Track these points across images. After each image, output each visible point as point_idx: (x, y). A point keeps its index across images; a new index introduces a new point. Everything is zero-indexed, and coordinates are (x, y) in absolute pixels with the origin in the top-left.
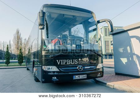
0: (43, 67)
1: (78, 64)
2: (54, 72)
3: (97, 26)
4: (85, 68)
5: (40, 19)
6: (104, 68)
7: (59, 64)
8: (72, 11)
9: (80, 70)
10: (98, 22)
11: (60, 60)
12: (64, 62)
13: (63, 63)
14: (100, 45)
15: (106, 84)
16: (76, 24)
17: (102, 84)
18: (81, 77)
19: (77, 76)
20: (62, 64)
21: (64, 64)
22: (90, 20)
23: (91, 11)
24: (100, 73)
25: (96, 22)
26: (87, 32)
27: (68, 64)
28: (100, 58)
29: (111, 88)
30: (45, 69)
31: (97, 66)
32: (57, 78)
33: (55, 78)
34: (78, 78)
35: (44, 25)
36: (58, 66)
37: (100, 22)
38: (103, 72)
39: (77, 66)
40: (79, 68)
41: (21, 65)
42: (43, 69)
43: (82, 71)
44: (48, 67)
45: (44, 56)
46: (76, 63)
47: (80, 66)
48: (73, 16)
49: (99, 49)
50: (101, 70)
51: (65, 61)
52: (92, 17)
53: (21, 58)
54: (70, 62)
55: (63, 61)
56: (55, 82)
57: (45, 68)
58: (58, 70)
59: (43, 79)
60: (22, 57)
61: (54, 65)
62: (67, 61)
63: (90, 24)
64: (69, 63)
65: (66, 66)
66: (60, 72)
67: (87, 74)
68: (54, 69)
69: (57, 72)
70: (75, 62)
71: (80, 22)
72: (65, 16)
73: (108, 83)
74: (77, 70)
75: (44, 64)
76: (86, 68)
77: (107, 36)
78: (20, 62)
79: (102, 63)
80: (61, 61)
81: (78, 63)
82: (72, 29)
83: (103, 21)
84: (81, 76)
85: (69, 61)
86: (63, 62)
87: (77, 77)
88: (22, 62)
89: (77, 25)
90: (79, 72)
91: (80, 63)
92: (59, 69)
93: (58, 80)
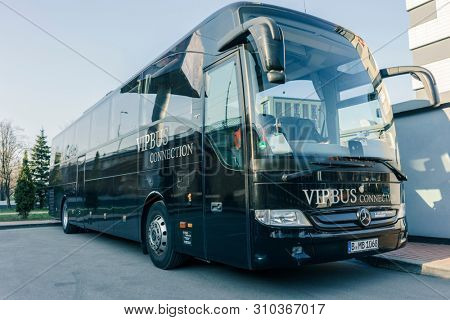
0: (258, 213)
1: (359, 204)
3: (376, 86)
4: (376, 216)
5: (271, 47)
7: (310, 202)
10: (384, 74)
11: (313, 191)
12: (324, 196)
13: (321, 200)
15: (419, 267)
18: (366, 245)
19: (356, 243)
20: (318, 202)
21: (324, 202)
27: (333, 202)
30: (263, 221)
33: (300, 250)
34: (360, 249)
37: (389, 73)
39: (355, 211)
41: (26, 218)
43: (369, 227)
45: (255, 177)
46: (354, 199)
47: (365, 210)
51: (326, 193)
54: (339, 195)
55: (321, 194)
56: (299, 264)
58: (308, 224)
64: (336, 198)
66: (314, 229)
67: (379, 236)
68: (293, 218)
69: (306, 229)
73: (425, 265)
74: (357, 222)
76: (378, 215)
78: (25, 206)
80: (315, 192)
81: (358, 200)
83: (400, 71)
84: (365, 242)
85: (335, 193)
87: (356, 247)
88: (32, 206)
91: (362, 199)
92: (311, 221)
93: (307, 256)
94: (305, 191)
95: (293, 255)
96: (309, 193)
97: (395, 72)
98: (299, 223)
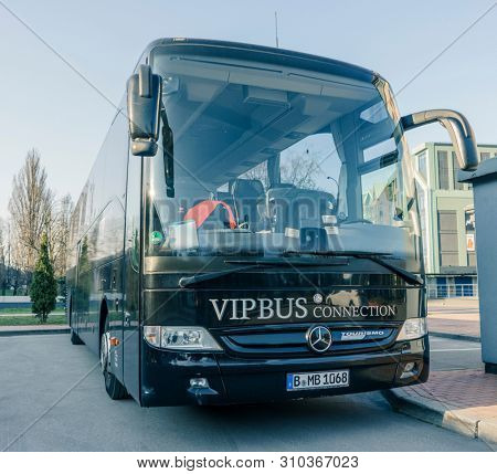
0: (148, 330)
1: (310, 319)
2: (197, 355)
3: (398, 141)
4: (344, 338)
5: (135, 106)
6: (431, 340)
7: (220, 316)
8: (286, 70)
9: (320, 346)
10: (407, 123)
11: (225, 301)
12: (244, 309)
13: (239, 315)
14: (411, 229)
15: (439, 415)
16: (300, 130)
17: (420, 415)
18: (324, 380)
19: (304, 377)
20: (234, 317)
21: (244, 317)
22: (366, 115)
23: (371, 73)
24: (411, 365)
25: (397, 121)
26: (354, 169)
27: (262, 317)
28: (413, 294)
29: (463, 435)
30: (154, 342)
31: (397, 329)
32: (209, 381)
33: (203, 383)
34: (311, 386)
35: (152, 135)
36: (217, 329)
37: (415, 121)
38: (425, 358)
39: (305, 330)
40: (314, 337)
41: (44, 321)
42: (145, 341)
43: (329, 353)
44: (171, 330)
45: (150, 282)
46: (301, 312)
47: (321, 330)
48: (291, 95)
49: (408, 249)
50: (417, 348)
51: (249, 304)
52: (379, 98)
53: (45, 290)
54: (274, 308)
55: (239, 305)
56: (200, 403)
57: (157, 336)
58: (218, 347)
59: (148, 387)
60: (52, 282)
61: (198, 323)
62: (258, 303)
63: (370, 132)
64: (267, 312)
65: (253, 327)
66: (227, 354)
67: (352, 367)
68: (197, 339)
69: (211, 355)
70: (295, 309)
71: (323, 124)
72: (251, 95)
73: (447, 414)
74: (305, 345)
75: (150, 314)
76: (346, 336)
77: (447, 188)
78: (43, 307)
79: (423, 313)
80: (230, 304)
81: (310, 312)
82: (284, 155)
83: (428, 117)
84: (322, 374)
85: (266, 304)
86: (241, 308)
87: (302, 382)
88: (51, 306)
89: (306, 135)
90: (314, 359)
91: (319, 312)
92: (221, 343)
93: (216, 393)
94: (214, 301)
95: (189, 390)
96: (220, 304)
97: (421, 119)
98: (200, 346)
